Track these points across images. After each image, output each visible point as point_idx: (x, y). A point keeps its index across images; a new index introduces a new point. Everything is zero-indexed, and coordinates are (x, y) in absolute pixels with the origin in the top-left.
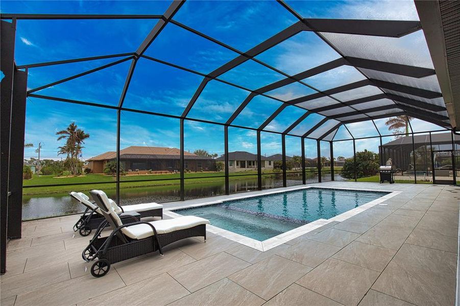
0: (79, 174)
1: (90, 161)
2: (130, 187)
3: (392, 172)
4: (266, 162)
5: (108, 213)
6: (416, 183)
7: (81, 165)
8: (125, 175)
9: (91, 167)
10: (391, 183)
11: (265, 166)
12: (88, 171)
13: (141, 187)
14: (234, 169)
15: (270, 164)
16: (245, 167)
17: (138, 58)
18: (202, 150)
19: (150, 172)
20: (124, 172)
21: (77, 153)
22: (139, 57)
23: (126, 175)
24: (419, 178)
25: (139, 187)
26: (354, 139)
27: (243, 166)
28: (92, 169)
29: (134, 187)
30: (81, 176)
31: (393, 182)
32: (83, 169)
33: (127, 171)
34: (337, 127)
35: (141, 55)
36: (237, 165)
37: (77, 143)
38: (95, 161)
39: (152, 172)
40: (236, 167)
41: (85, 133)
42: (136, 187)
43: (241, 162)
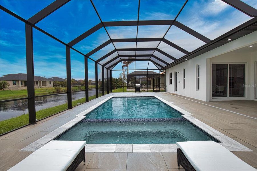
3: (141, 87)
4: (47, 82)
6: (148, 92)
11: (47, 85)
15: (50, 84)
24: (149, 90)
40: (20, 86)
43: (25, 82)
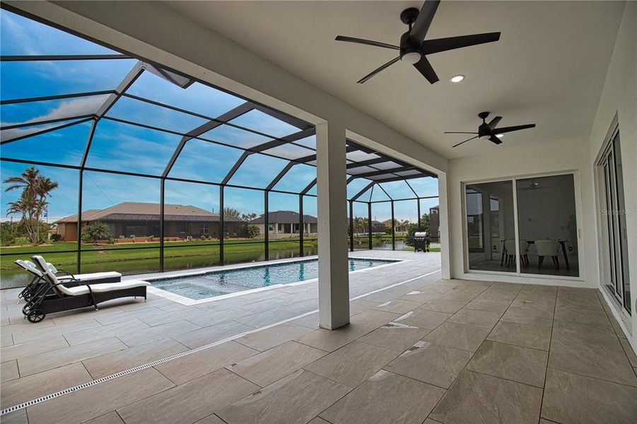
0: (42, 242)
1: (59, 223)
2: (120, 260)
5: (45, 273)
7: (45, 228)
8: (113, 243)
9: (61, 231)
10: (425, 251)
12: (56, 238)
13: (136, 259)
14: (276, 234)
16: (289, 232)
17: (98, 120)
18: (230, 208)
19: (151, 238)
20: (113, 240)
21: (39, 211)
22: (99, 118)
23: (115, 244)
25: (132, 260)
26: (392, 201)
27: (288, 231)
28: (63, 234)
29: (125, 260)
30: (45, 245)
31: (428, 251)
32: (50, 235)
33: (118, 237)
34: (371, 185)
35: (102, 116)
36: (280, 229)
37: (39, 197)
38: (67, 224)
39: (154, 239)
40: (277, 232)
41: (53, 181)
42: (129, 260)
43: (285, 224)
